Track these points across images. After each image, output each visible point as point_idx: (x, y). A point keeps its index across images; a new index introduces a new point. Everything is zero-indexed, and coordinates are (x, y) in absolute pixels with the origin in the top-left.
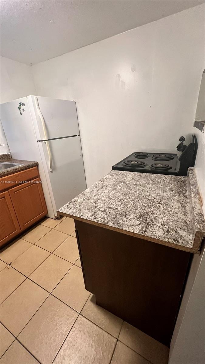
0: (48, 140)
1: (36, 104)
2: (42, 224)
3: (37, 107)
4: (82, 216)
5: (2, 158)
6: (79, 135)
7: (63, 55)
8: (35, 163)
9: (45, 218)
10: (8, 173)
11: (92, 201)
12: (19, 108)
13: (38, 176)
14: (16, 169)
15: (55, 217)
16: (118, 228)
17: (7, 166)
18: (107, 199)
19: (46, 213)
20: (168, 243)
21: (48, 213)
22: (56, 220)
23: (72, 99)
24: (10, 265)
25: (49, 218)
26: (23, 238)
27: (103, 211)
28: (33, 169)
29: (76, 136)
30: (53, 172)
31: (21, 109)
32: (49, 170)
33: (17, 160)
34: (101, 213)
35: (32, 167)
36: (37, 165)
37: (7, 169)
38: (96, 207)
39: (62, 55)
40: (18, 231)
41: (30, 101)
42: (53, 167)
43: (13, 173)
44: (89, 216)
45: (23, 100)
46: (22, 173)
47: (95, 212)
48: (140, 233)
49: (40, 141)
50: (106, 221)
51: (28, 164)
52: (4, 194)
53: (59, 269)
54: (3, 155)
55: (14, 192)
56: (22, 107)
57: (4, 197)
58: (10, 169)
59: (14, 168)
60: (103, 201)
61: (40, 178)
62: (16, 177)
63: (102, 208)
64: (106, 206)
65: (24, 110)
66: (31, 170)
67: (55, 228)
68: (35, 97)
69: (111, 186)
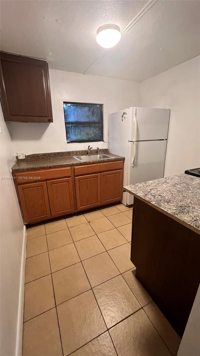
0: (137, 141)
1: (134, 113)
2: (115, 206)
3: (134, 115)
4: (137, 193)
5: (103, 151)
6: (166, 140)
7: (169, 70)
8: (122, 158)
9: (119, 202)
10: (104, 162)
11: (149, 188)
12: (122, 117)
13: (122, 168)
14: (109, 160)
15: (127, 204)
16: (156, 206)
17: (104, 157)
18: (161, 190)
19: (121, 199)
20: (190, 226)
21: (122, 199)
22: (127, 207)
23: (167, 107)
24: (89, 222)
25: (122, 204)
26: (101, 210)
27: (153, 196)
28: (120, 162)
29: (163, 140)
30: (134, 167)
31: (123, 117)
32: (131, 165)
33: (112, 154)
34: (151, 196)
35: (120, 161)
36: (123, 159)
37: (104, 159)
38: (149, 192)
39: (167, 70)
40: (99, 204)
41: (130, 111)
42: (135, 164)
43: (107, 162)
44: (141, 195)
45: (126, 111)
46: (112, 163)
47: (147, 194)
48: (171, 214)
49: (130, 141)
50: (151, 201)
51: (118, 157)
52: (98, 175)
53: (117, 240)
54: (104, 149)
55: (104, 176)
56: (124, 116)
57: (97, 177)
58: (105, 159)
59: (108, 159)
60: (157, 190)
61: (123, 170)
62: (108, 165)
63: (153, 193)
64: (157, 194)
65: (125, 118)
66: (118, 162)
67: (124, 213)
68: (135, 108)
69: (171, 184)
